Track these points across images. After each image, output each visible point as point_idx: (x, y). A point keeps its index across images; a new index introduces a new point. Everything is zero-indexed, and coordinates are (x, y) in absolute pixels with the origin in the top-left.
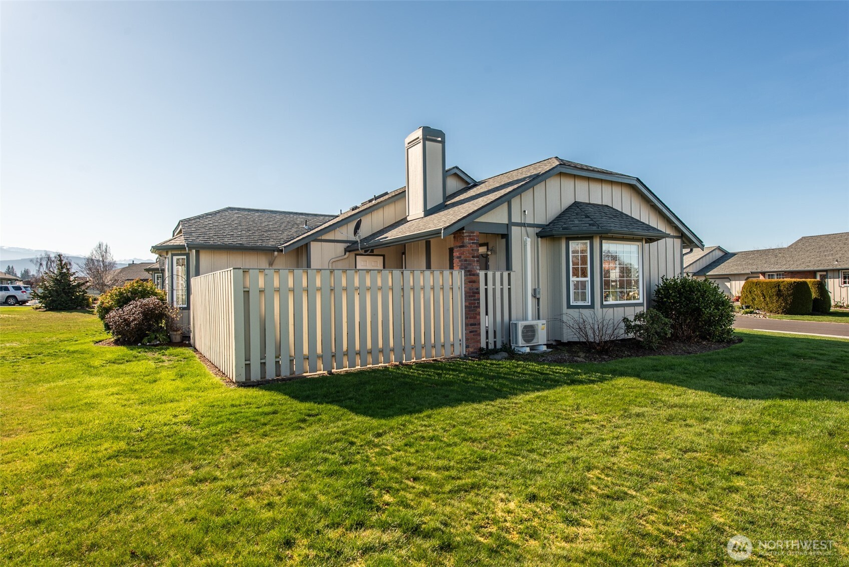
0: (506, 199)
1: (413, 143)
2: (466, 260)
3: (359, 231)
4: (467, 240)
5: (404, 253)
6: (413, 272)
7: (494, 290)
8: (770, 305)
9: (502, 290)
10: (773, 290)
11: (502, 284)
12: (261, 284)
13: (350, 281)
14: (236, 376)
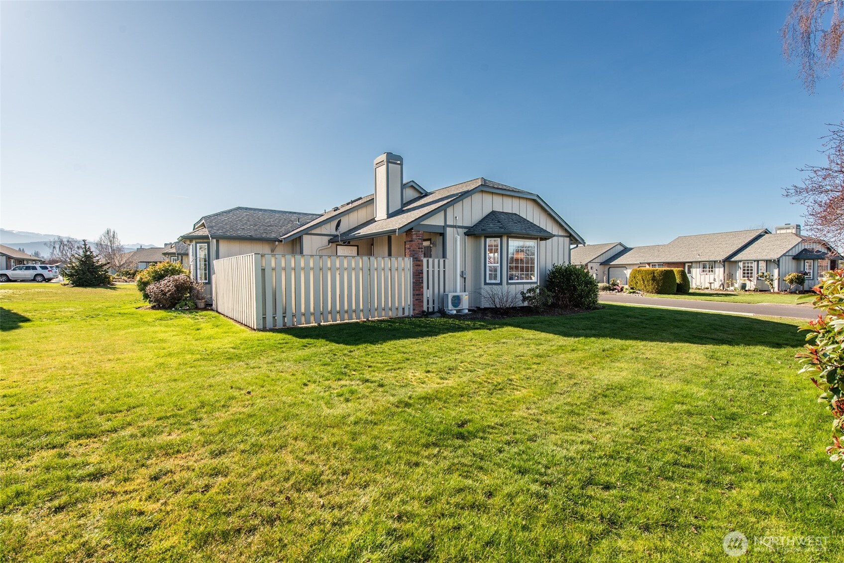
0: (444, 208)
1: (379, 164)
2: (414, 251)
3: (339, 228)
4: (414, 237)
5: (372, 245)
6: (376, 258)
7: (433, 271)
8: (647, 287)
9: (439, 271)
10: (650, 276)
11: (439, 267)
12: (273, 265)
13: (333, 264)
14: (257, 325)
